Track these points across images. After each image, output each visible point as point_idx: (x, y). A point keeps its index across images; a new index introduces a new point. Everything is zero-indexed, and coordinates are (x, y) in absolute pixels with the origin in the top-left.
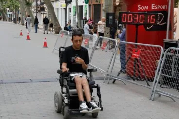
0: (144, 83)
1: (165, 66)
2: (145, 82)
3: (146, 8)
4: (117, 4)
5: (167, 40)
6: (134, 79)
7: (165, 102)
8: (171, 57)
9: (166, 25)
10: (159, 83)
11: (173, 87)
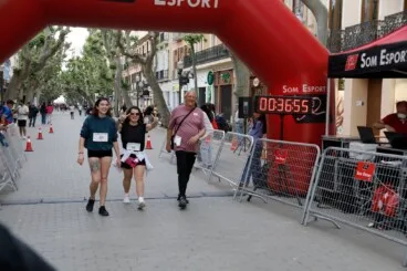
0: (293, 202)
1: (322, 176)
2: (295, 200)
3: (295, 90)
4: (256, 85)
5: (327, 136)
6: (280, 195)
7: (324, 229)
8: (333, 162)
9: (324, 115)
10: (315, 199)
11: (337, 206)
